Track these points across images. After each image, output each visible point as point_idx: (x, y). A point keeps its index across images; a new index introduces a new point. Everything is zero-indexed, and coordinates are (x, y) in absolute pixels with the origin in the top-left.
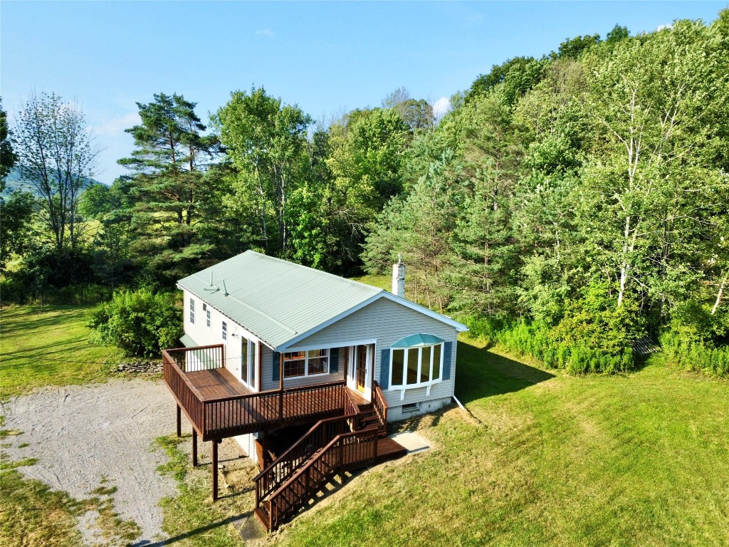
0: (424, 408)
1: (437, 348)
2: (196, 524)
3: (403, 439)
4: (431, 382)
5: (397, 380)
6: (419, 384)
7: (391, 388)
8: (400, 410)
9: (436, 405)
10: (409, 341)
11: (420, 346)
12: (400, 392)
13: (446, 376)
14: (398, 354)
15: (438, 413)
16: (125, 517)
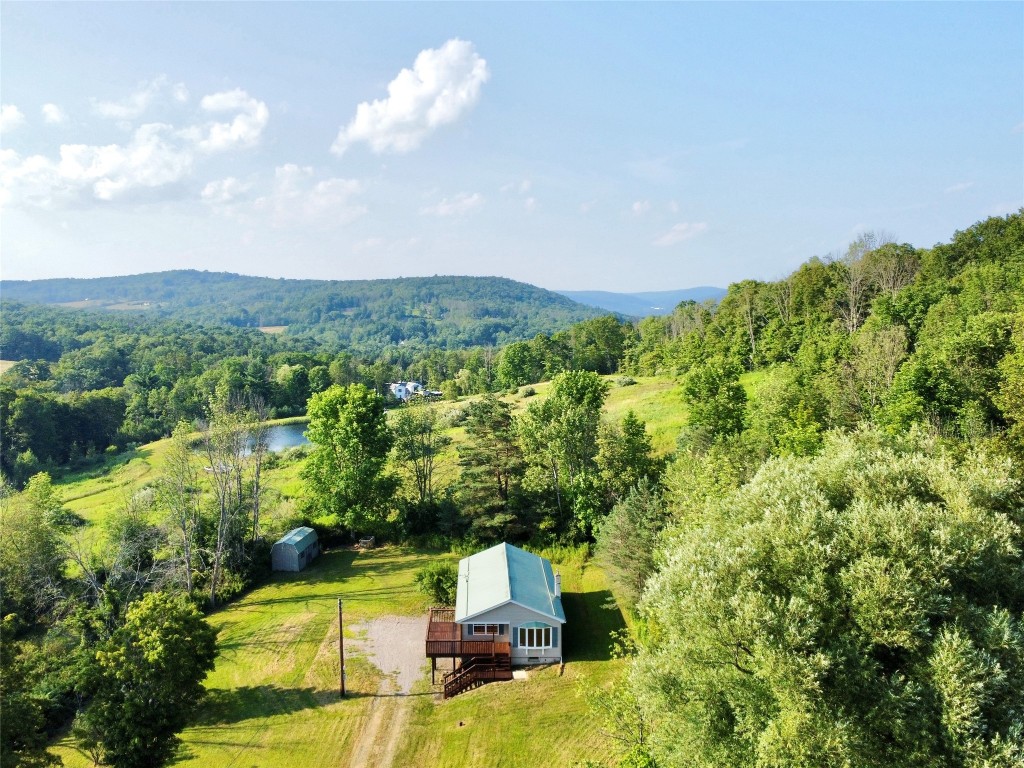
0: (542, 661)
1: (547, 631)
2: (422, 691)
3: (518, 675)
4: (543, 647)
5: (523, 643)
6: (535, 647)
7: (520, 647)
8: (526, 660)
9: (549, 660)
10: (527, 625)
11: (535, 629)
12: (524, 651)
13: (555, 645)
14: (523, 631)
15: (550, 664)
16: (399, 684)
